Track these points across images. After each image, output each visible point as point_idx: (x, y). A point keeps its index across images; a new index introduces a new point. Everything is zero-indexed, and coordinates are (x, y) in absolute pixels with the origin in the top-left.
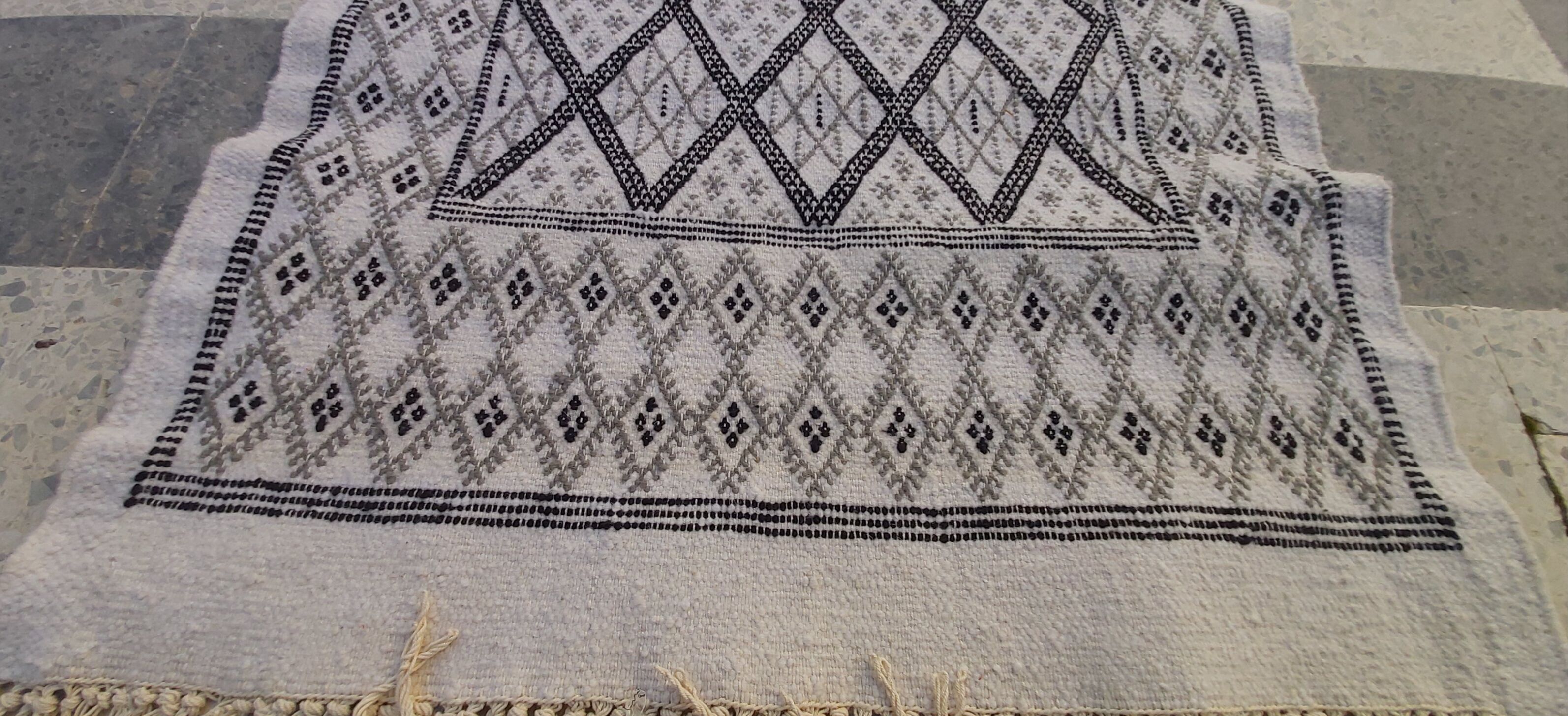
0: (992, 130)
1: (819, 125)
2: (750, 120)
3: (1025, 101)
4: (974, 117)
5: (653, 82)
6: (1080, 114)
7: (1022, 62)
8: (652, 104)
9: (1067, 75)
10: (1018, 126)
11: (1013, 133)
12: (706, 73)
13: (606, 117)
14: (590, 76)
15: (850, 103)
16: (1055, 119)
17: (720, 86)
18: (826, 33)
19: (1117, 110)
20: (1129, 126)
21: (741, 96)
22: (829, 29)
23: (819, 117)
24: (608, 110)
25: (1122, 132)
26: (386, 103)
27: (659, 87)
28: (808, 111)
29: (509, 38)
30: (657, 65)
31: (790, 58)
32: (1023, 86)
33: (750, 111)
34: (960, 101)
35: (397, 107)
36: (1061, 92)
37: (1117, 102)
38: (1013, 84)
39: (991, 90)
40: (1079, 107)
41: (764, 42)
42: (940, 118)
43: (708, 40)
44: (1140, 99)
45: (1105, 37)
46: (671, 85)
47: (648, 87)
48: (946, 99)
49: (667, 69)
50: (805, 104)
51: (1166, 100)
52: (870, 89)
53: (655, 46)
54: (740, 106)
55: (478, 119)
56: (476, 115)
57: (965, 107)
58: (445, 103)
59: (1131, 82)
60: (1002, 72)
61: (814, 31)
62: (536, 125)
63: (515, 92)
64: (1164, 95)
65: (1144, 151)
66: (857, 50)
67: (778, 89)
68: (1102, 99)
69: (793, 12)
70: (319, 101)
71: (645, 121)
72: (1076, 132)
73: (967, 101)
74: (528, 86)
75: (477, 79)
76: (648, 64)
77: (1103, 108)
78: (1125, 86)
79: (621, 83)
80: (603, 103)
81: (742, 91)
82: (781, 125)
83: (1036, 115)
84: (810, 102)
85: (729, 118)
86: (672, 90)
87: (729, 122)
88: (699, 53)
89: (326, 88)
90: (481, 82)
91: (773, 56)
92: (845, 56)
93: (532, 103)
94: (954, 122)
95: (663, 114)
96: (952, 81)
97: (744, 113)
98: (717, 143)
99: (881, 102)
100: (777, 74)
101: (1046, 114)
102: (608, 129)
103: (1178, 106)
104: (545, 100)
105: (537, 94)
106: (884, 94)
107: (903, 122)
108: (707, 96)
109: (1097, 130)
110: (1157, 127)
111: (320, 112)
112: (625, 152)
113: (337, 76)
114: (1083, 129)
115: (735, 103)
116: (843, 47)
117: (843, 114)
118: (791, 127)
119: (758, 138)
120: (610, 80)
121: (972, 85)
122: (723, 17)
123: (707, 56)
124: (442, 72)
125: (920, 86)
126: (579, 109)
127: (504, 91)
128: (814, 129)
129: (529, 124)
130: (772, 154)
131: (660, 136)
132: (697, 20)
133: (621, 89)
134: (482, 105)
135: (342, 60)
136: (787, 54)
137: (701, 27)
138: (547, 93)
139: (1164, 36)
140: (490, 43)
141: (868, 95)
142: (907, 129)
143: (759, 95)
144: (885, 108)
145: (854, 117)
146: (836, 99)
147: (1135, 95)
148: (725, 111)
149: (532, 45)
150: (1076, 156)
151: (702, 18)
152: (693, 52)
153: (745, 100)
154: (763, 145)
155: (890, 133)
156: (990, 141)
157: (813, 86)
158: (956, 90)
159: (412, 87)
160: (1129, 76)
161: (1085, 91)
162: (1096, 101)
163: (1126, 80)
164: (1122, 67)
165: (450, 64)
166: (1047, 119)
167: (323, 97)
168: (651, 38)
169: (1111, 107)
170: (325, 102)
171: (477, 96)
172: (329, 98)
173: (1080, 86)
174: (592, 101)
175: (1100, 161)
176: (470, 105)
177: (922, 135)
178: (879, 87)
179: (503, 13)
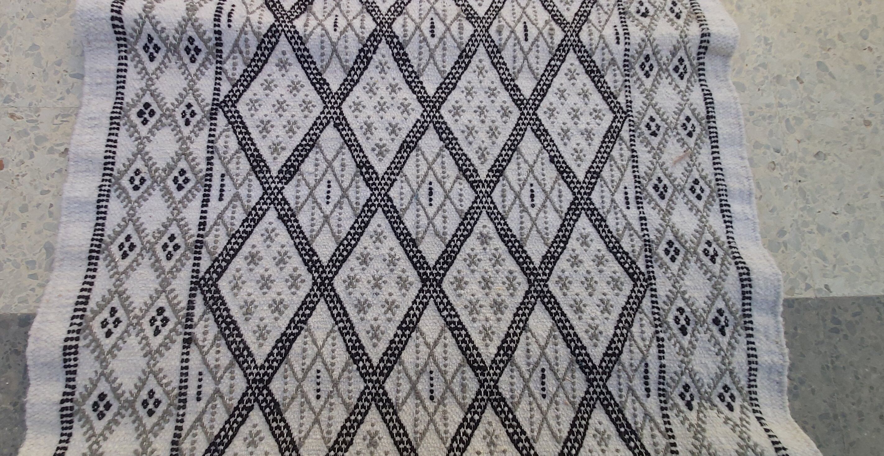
0: (555, 395)
1: (432, 398)
2: (381, 400)
3: (581, 368)
4: (543, 383)
5: (309, 368)
6: (619, 377)
7: (580, 329)
8: (309, 387)
9: (612, 342)
10: (574, 390)
11: (570, 396)
12: (348, 355)
13: (277, 404)
14: (262, 367)
15: (453, 378)
16: (601, 383)
17: (358, 369)
18: (436, 304)
19: (646, 371)
20: (653, 386)
21: (374, 378)
22: (438, 300)
23: (432, 391)
24: (278, 397)
25: (648, 390)
26: (114, 409)
27: (313, 373)
28: (423, 387)
29: (198, 331)
30: (311, 351)
31: (410, 336)
32: (580, 354)
33: (381, 391)
34: (533, 370)
35: (123, 411)
36: (607, 359)
37: (647, 365)
38: (573, 353)
39: (557, 358)
40: (619, 371)
41: (389, 320)
42: (519, 385)
43: (349, 320)
44: (663, 362)
45: (643, 297)
46: (323, 370)
47: (305, 372)
48: (524, 368)
49: (319, 354)
50: (421, 380)
51: (682, 361)
52: (469, 362)
53: (308, 330)
54: (374, 387)
55: (183, 415)
56: (181, 412)
57: (537, 375)
58: (157, 403)
59: (659, 346)
60: (565, 339)
61: (427, 303)
62: (226, 417)
63: (208, 388)
64: (681, 358)
65: (662, 409)
66: (460, 322)
67: (401, 368)
68: (636, 363)
69: (411, 284)
70: (65, 413)
71: (306, 406)
72: (615, 393)
73: (538, 369)
74: (217, 381)
75: (178, 378)
76: (304, 350)
77: (636, 370)
78: (654, 350)
79: (286, 371)
80: (274, 391)
81: (374, 373)
82: (404, 403)
83: (588, 380)
84: (425, 378)
85: (366, 400)
86: (324, 374)
87: (367, 404)
88: (342, 334)
89: (67, 400)
90: (181, 381)
91: (396, 335)
92: (450, 329)
93: (222, 397)
94: (529, 389)
95: (318, 397)
96: (528, 351)
97: (377, 394)
98: (358, 427)
99: (477, 375)
100: (400, 353)
101: (595, 379)
102: (279, 417)
103: (690, 366)
104: (231, 392)
105: (224, 387)
106: (479, 368)
107: (492, 393)
108: (349, 378)
109: (630, 389)
110: (673, 384)
111: (67, 422)
112: (292, 442)
113: (74, 387)
114: (620, 390)
115: (370, 385)
116: (448, 319)
117: (448, 387)
118: (411, 402)
119: (388, 417)
120: (277, 368)
121: (543, 354)
122: (358, 295)
123: (348, 337)
124: (151, 377)
125: (505, 358)
126: (256, 400)
127: (199, 387)
128: (428, 403)
129: (221, 416)
130: (398, 434)
131: (317, 421)
132: (339, 301)
133: (286, 378)
134: (185, 401)
135: (75, 372)
136: (407, 332)
137: (343, 308)
138: (232, 386)
139: (687, 296)
140: (185, 341)
141: (467, 369)
142: (495, 400)
143: (388, 375)
144: (479, 381)
145: (457, 389)
146: (443, 373)
147: (660, 358)
148: (363, 393)
149: (216, 338)
150: (614, 416)
151: (342, 296)
152: (338, 333)
153: (378, 381)
154: (391, 424)
155: (483, 404)
156: (554, 406)
157: (426, 364)
158: (531, 360)
159: (131, 392)
160: (658, 339)
161: (625, 357)
162: (631, 365)
163: (655, 343)
164: (653, 329)
165: (156, 369)
166: (595, 383)
167: (66, 408)
168: (305, 322)
169: (642, 369)
170: (69, 412)
171: (180, 394)
172: (72, 408)
173: (621, 352)
174: (265, 392)
175: (631, 421)
176: (176, 401)
177: (506, 405)
178: (475, 361)
179: (191, 305)
